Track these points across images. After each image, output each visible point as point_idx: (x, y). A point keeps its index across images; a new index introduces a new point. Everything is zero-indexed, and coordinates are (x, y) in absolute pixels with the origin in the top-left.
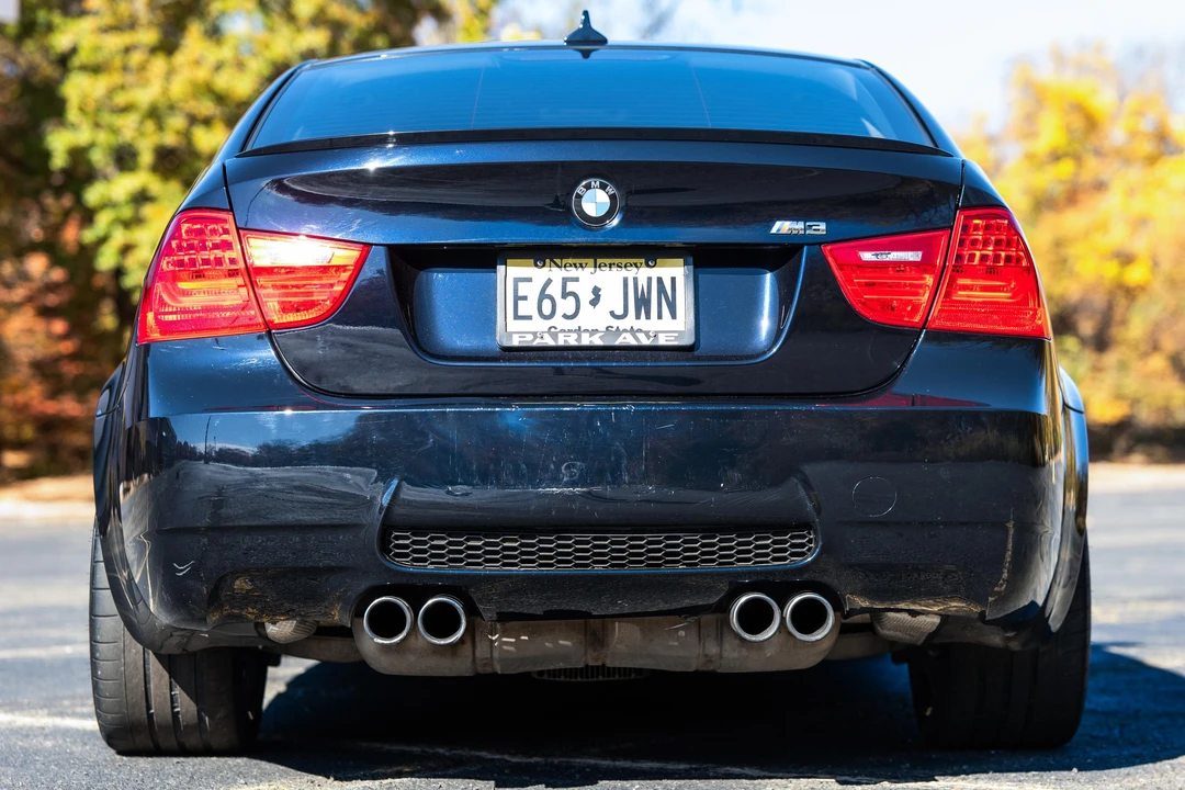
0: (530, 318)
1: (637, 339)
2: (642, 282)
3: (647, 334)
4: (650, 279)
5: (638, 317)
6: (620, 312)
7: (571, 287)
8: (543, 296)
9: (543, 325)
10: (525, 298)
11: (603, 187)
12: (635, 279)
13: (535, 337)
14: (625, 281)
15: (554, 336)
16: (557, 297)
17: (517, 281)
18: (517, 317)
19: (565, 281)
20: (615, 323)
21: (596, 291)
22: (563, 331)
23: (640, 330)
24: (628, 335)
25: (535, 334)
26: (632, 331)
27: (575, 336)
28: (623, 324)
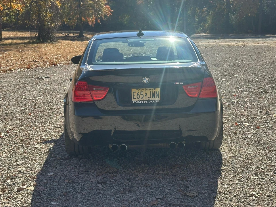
0: (136, 98)
1: (153, 101)
2: (153, 92)
3: (154, 101)
4: (154, 91)
5: (153, 98)
6: (150, 97)
7: (142, 93)
8: (138, 95)
9: (137, 100)
10: (135, 95)
11: (147, 78)
12: (152, 92)
13: (137, 102)
14: (151, 92)
15: (140, 101)
16: (140, 95)
17: (133, 92)
18: (133, 98)
19: (141, 92)
20: (149, 99)
21: (146, 94)
22: (141, 101)
23: (153, 100)
24: (151, 101)
25: (136, 101)
26: (152, 100)
27: (143, 101)
28: (150, 99)
